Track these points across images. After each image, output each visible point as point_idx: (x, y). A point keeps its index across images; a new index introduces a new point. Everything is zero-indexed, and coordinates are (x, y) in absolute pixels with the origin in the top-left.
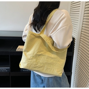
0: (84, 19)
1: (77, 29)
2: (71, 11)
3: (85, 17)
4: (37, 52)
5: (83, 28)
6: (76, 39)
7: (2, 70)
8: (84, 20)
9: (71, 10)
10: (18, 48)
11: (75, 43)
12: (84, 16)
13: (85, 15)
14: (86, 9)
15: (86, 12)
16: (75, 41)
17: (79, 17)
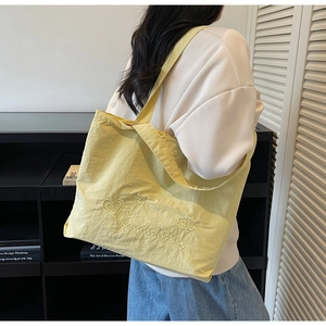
0: (307, 61)
1: (282, 100)
2: (259, 34)
3: (312, 56)
4: (121, 185)
5: (306, 94)
6: (278, 134)
7: (11, 256)
8: (309, 66)
9: (257, 31)
10: (68, 174)
11: (277, 149)
12: (309, 52)
13: (313, 46)
14: (316, 26)
15: (315, 37)
16: (278, 142)
17: (291, 56)
